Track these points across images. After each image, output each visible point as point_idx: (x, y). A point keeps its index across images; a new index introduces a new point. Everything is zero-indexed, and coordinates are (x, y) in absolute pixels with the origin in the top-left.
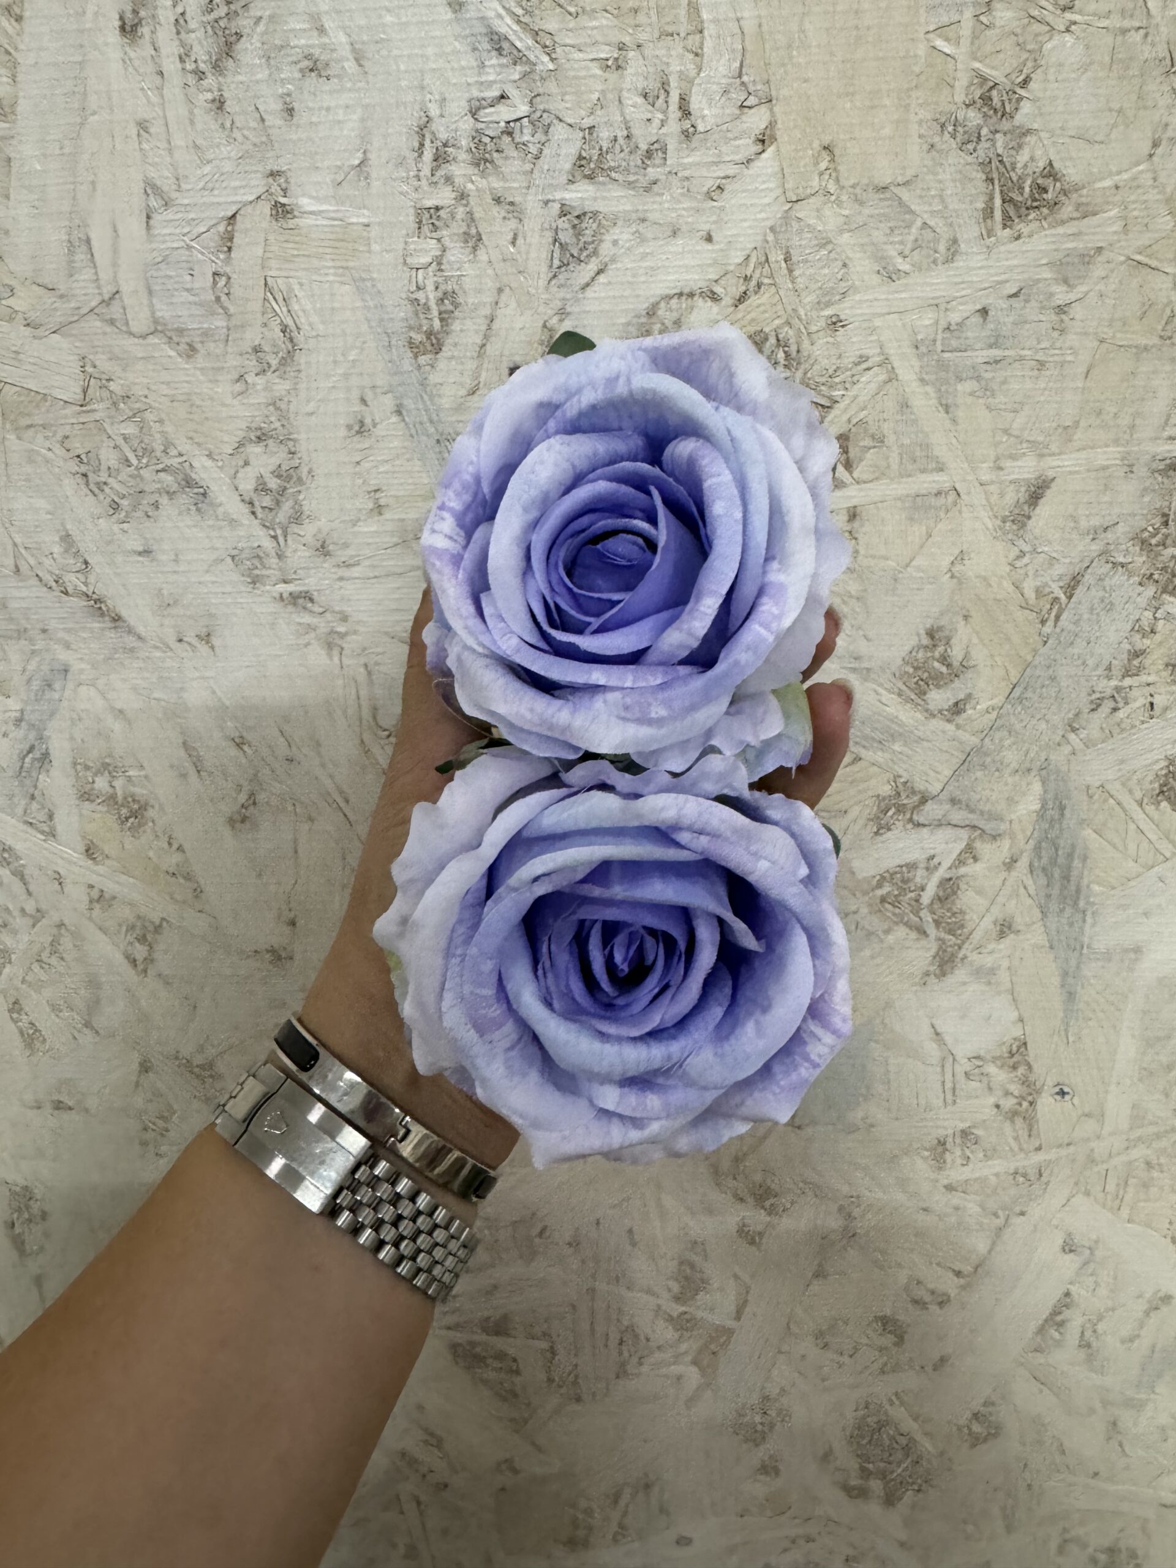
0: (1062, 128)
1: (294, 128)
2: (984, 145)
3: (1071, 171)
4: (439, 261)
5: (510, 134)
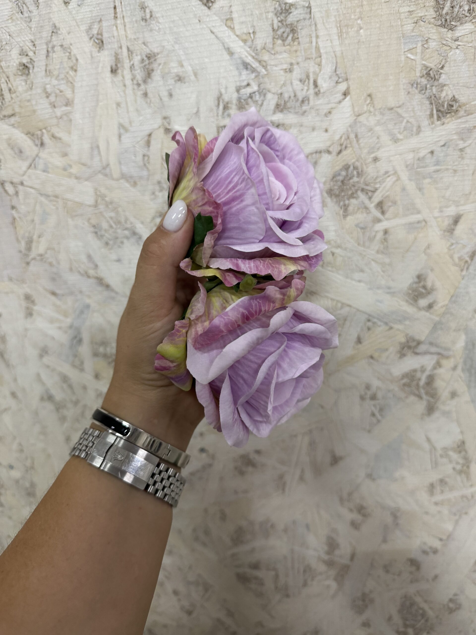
0: (458, 83)
1: (172, 101)
2: (428, 91)
3: (463, 99)
5: (251, 98)
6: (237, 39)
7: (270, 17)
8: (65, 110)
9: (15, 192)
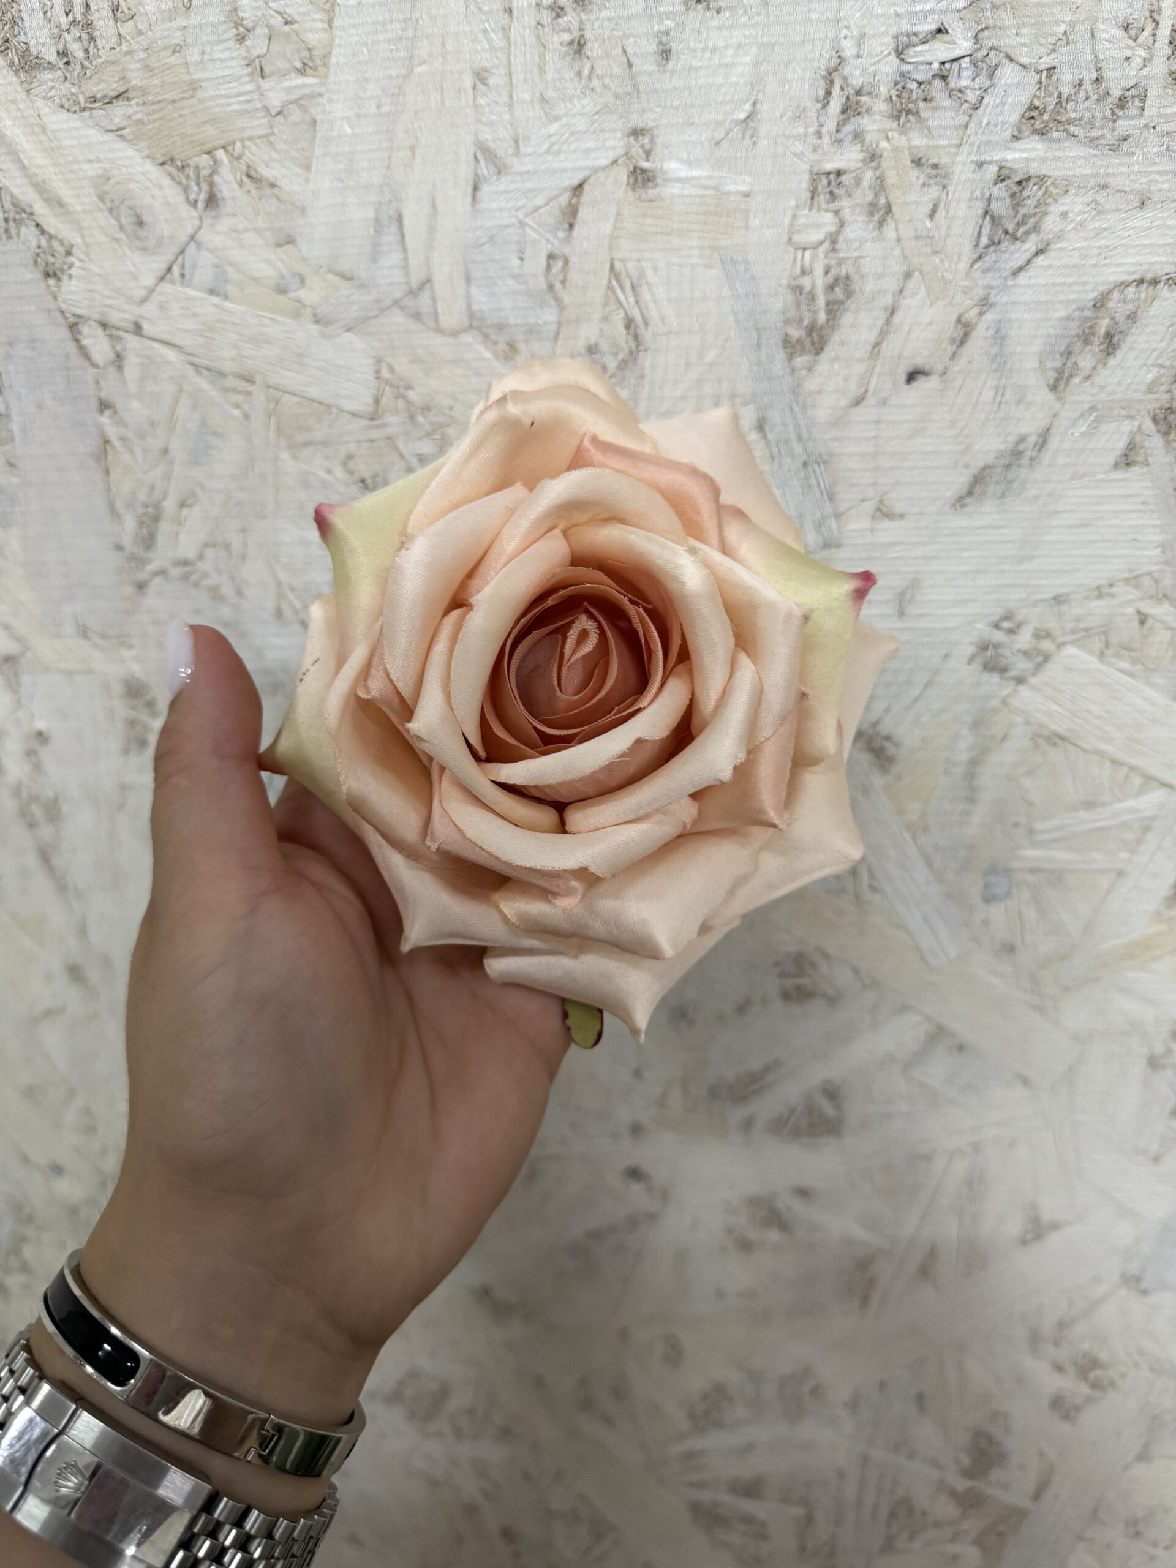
1: (668, 75)
4: (833, 239)
5: (944, 78)
8: (298, 87)
9: (112, 356)
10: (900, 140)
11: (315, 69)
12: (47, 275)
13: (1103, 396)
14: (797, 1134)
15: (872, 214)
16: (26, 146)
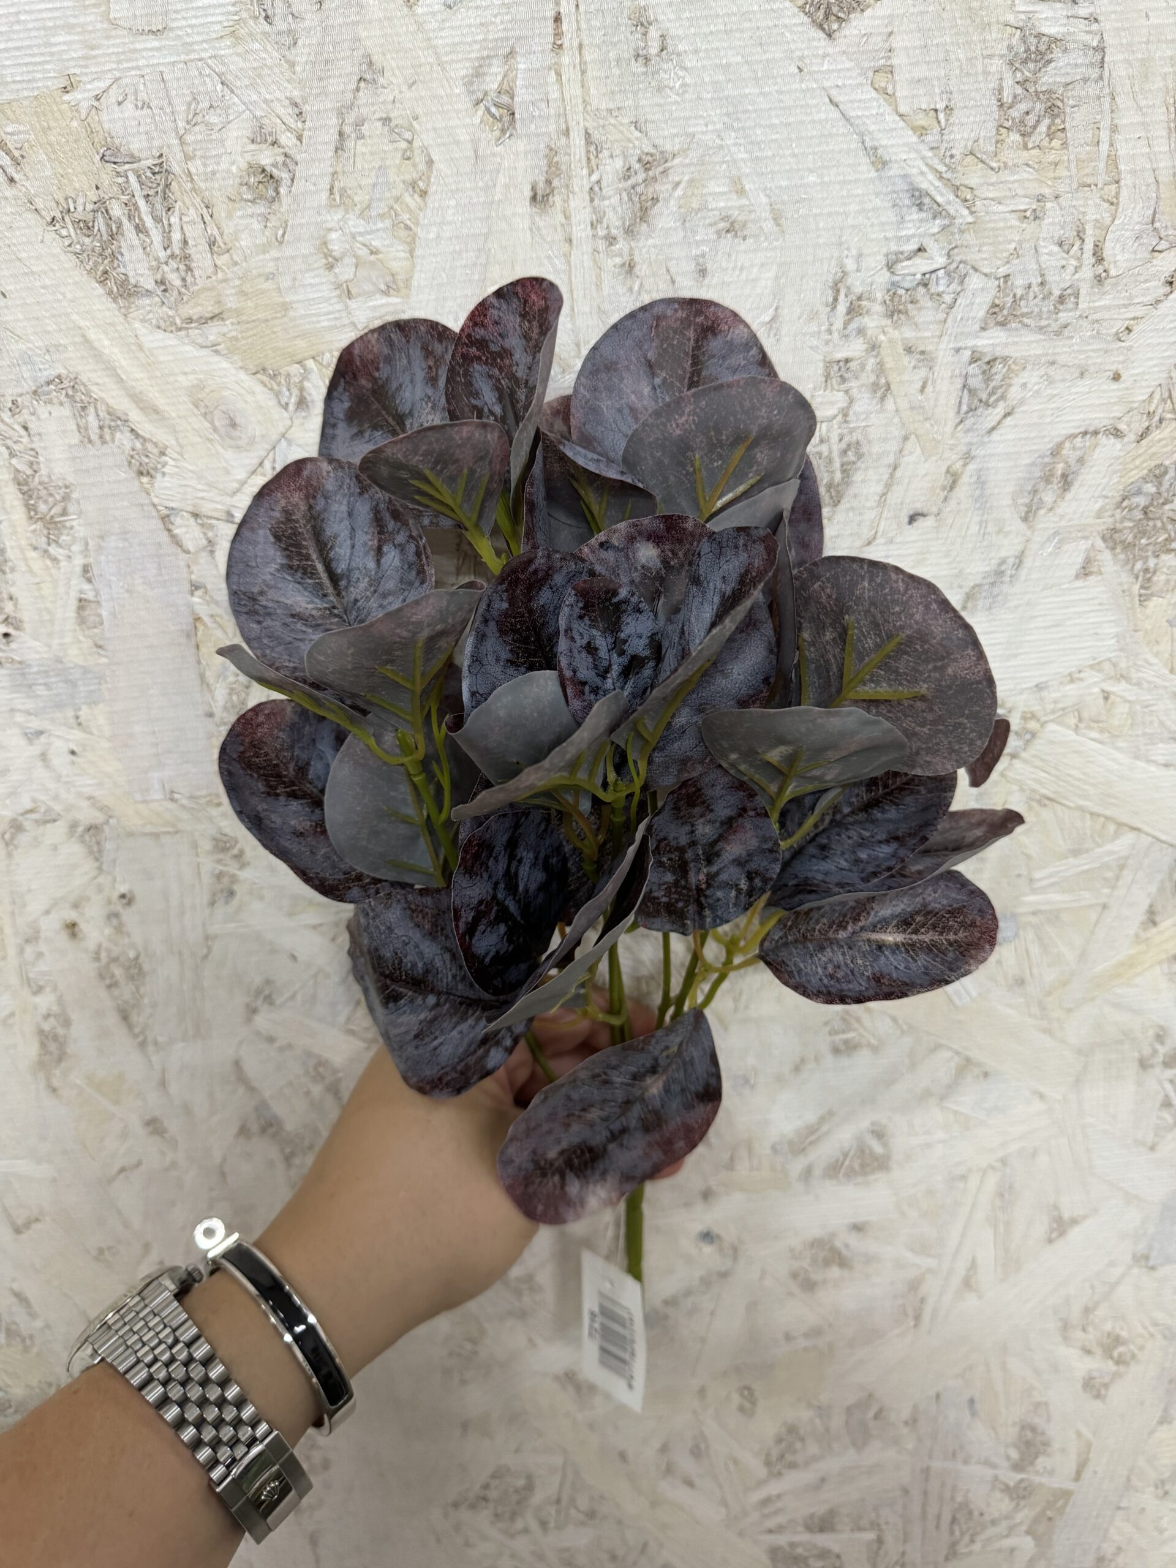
6: (902, 124)
7: (993, 69)
8: (382, 306)
9: (204, 542)
10: (895, 334)
11: (398, 290)
12: (141, 473)
13: (1063, 523)
14: (851, 1174)
15: (875, 392)
16: (124, 363)
